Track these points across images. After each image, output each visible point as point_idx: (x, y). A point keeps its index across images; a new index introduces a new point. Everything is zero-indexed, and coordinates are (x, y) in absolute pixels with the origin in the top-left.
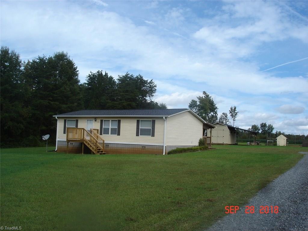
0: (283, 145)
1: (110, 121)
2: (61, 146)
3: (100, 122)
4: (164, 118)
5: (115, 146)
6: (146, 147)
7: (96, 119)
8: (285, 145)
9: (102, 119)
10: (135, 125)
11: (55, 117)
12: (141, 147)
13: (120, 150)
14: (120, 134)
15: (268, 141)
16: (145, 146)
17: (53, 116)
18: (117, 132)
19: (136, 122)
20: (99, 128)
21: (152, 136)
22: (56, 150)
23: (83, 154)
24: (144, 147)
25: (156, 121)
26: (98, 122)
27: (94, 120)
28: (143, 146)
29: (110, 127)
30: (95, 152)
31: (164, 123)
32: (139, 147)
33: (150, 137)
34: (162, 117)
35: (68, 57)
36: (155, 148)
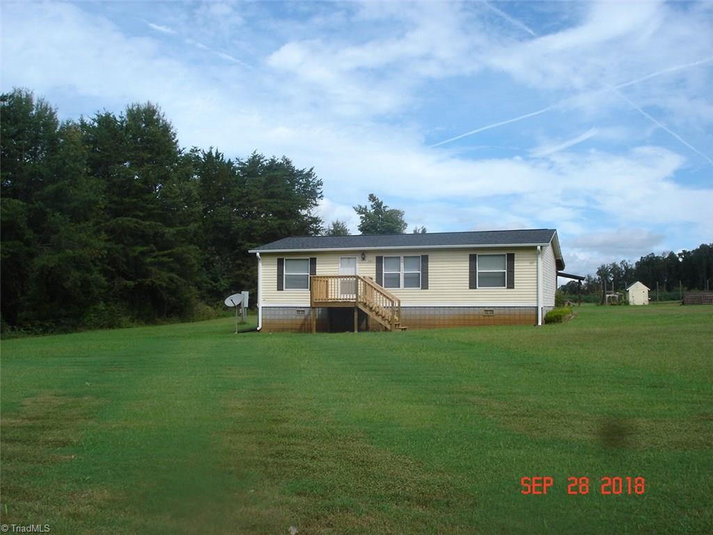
0: (642, 304)
1: (402, 258)
2: (273, 318)
3: (375, 261)
4: (539, 248)
5: (418, 312)
6: (496, 312)
7: (363, 255)
8: (647, 303)
9: (380, 255)
10: (467, 265)
11: (256, 254)
12: (482, 311)
13: (430, 320)
14: (429, 285)
15: (608, 296)
16: (492, 309)
17: (249, 251)
18: (422, 281)
19: (468, 260)
20: (374, 275)
21: (508, 288)
22: (258, 329)
23: (356, 332)
24: (489, 311)
25: (515, 256)
26: (370, 262)
27: (358, 258)
28: (487, 309)
29: (402, 272)
30: (388, 327)
31: (537, 260)
32: (477, 313)
33: (503, 290)
34: (535, 248)
35: (161, 115)
36: (517, 313)
